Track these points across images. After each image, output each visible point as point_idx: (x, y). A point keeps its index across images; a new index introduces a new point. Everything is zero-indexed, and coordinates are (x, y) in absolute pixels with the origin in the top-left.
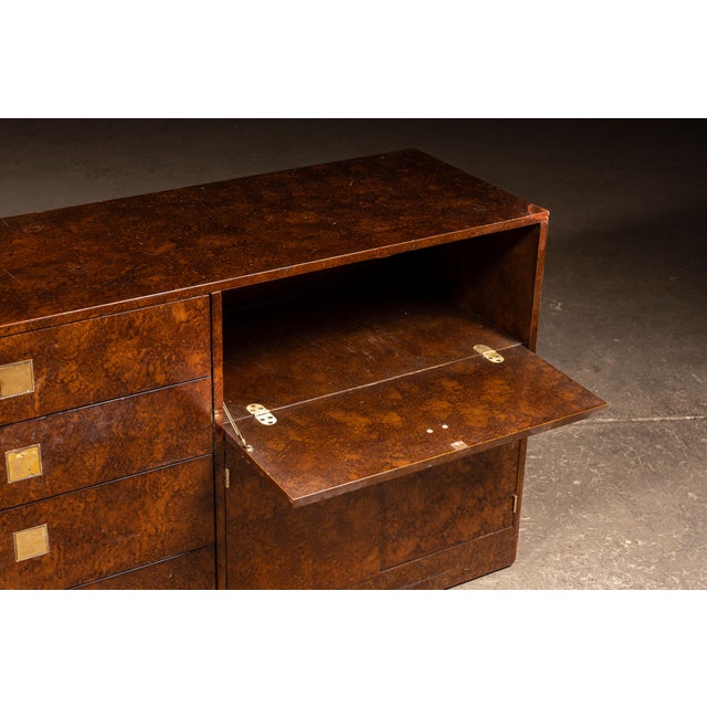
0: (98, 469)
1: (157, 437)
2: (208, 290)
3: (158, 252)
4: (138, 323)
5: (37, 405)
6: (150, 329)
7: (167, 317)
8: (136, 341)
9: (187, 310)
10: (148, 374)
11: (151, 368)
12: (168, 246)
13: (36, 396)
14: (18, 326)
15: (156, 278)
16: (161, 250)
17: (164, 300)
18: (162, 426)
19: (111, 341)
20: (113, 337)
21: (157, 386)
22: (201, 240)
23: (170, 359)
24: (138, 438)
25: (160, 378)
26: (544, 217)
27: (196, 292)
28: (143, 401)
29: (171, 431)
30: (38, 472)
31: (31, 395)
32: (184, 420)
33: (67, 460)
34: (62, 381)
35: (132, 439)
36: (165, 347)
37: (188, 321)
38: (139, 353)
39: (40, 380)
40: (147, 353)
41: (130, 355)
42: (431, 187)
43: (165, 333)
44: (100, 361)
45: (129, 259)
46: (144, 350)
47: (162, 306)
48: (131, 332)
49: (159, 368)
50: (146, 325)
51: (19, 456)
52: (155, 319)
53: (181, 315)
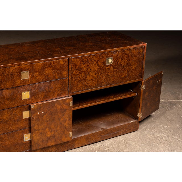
0: (42, 98)
1: (55, 91)
2: (68, 57)
3: (56, 50)
4: (52, 64)
5: (29, 81)
6: (55, 66)
7: (59, 63)
8: (52, 68)
9: (63, 61)
10: (54, 76)
11: (55, 75)
12: (58, 49)
13: (29, 79)
14: (26, 63)
15: (56, 54)
16: (57, 49)
17: (58, 59)
18: (57, 89)
19: (46, 68)
20: (47, 67)
21: (56, 79)
22: (66, 48)
23: (59, 73)
24: (51, 91)
25: (57, 77)
26: (145, 45)
27: (65, 58)
28: (53, 82)
29: (59, 90)
30: (29, 98)
31: (28, 79)
32: (62, 88)
33: (35, 95)
34: (35, 76)
35: (50, 91)
36: (58, 70)
37: (63, 64)
38: (52, 71)
39: (30, 76)
40: (54, 71)
41: (50, 71)
42: (119, 38)
43: (58, 67)
44: (43, 72)
45: (50, 51)
46: (53, 70)
47: (58, 60)
48: (51, 66)
49: (56, 75)
50: (54, 65)
51: (25, 93)
52: (56, 63)
53: (62, 63)
